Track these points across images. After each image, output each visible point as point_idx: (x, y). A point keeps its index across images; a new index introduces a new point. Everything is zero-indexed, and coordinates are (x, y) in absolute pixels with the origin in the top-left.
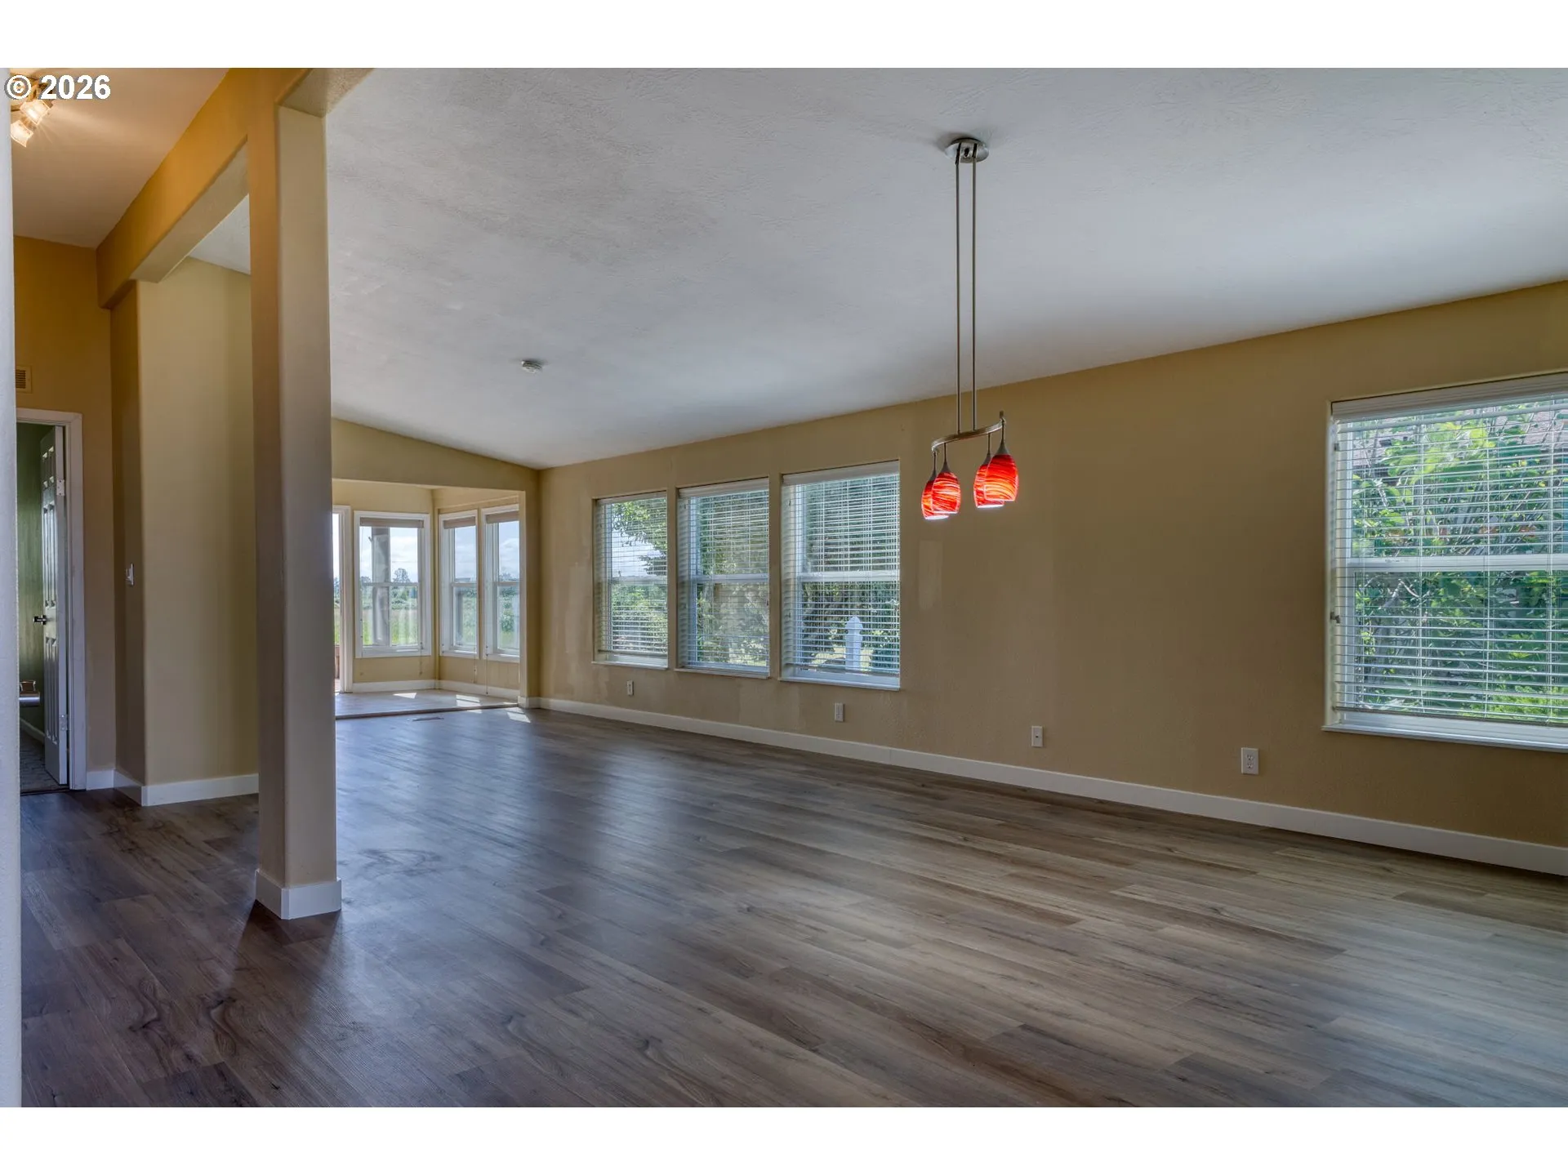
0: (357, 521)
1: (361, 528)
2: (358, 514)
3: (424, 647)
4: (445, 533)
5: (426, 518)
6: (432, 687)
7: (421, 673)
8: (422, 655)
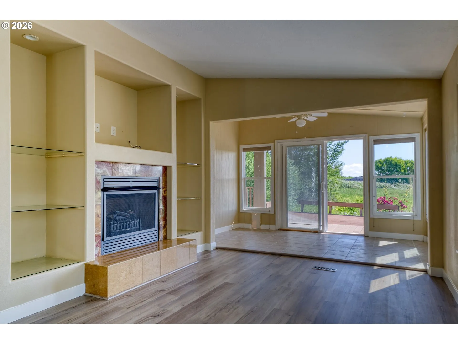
2: (372, 138)
5: (417, 136)
6: (422, 240)
7: (414, 230)
8: (414, 219)
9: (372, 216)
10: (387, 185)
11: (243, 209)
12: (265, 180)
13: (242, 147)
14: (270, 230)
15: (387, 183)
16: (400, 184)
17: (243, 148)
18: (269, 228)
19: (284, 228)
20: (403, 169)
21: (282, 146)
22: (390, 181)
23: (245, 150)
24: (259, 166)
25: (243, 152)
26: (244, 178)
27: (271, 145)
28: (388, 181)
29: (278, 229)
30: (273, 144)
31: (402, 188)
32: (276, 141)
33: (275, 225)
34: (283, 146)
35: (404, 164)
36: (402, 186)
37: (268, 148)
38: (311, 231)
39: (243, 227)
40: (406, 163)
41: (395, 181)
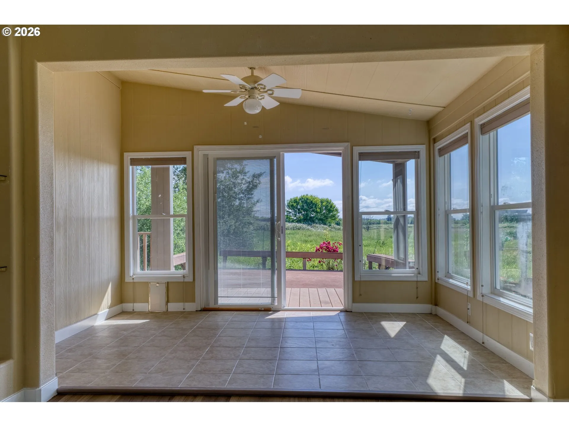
0: (356, 156)
1: (360, 162)
2: (357, 150)
3: (421, 272)
4: (440, 161)
5: (422, 149)
6: (429, 312)
7: (417, 298)
8: (418, 280)
9: (357, 278)
10: (305, 226)
11: (131, 274)
12: (172, 219)
13: (128, 156)
14: (185, 312)
15: (303, 223)
16: (317, 225)
17: (131, 159)
18: (184, 309)
19: (212, 305)
20: (319, 208)
21: (206, 157)
22: (306, 222)
23: (135, 162)
24: (160, 196)
25: (131, 165)
26: (134, 216)
27: (187, 154)
28: (304, 221)
29: (200, 310)
30: (191, 152)
31: (318, 229)
32: (196, 148)
33: (195, 302)
34: (209, 157)
35: (320, 203)
36: (319, 228)
37: (182, 161)
38: (260, 309)
39: (132, 311)
40: (322, 202)
41: (312, 222)
